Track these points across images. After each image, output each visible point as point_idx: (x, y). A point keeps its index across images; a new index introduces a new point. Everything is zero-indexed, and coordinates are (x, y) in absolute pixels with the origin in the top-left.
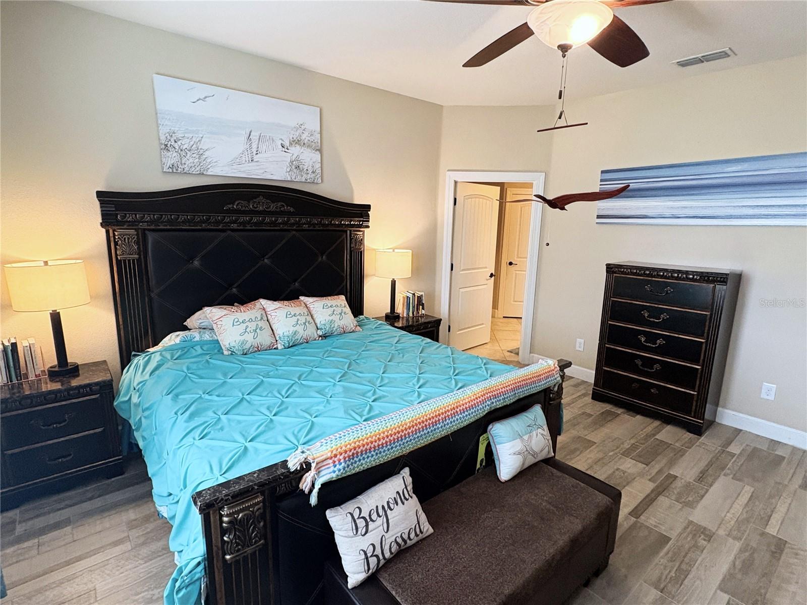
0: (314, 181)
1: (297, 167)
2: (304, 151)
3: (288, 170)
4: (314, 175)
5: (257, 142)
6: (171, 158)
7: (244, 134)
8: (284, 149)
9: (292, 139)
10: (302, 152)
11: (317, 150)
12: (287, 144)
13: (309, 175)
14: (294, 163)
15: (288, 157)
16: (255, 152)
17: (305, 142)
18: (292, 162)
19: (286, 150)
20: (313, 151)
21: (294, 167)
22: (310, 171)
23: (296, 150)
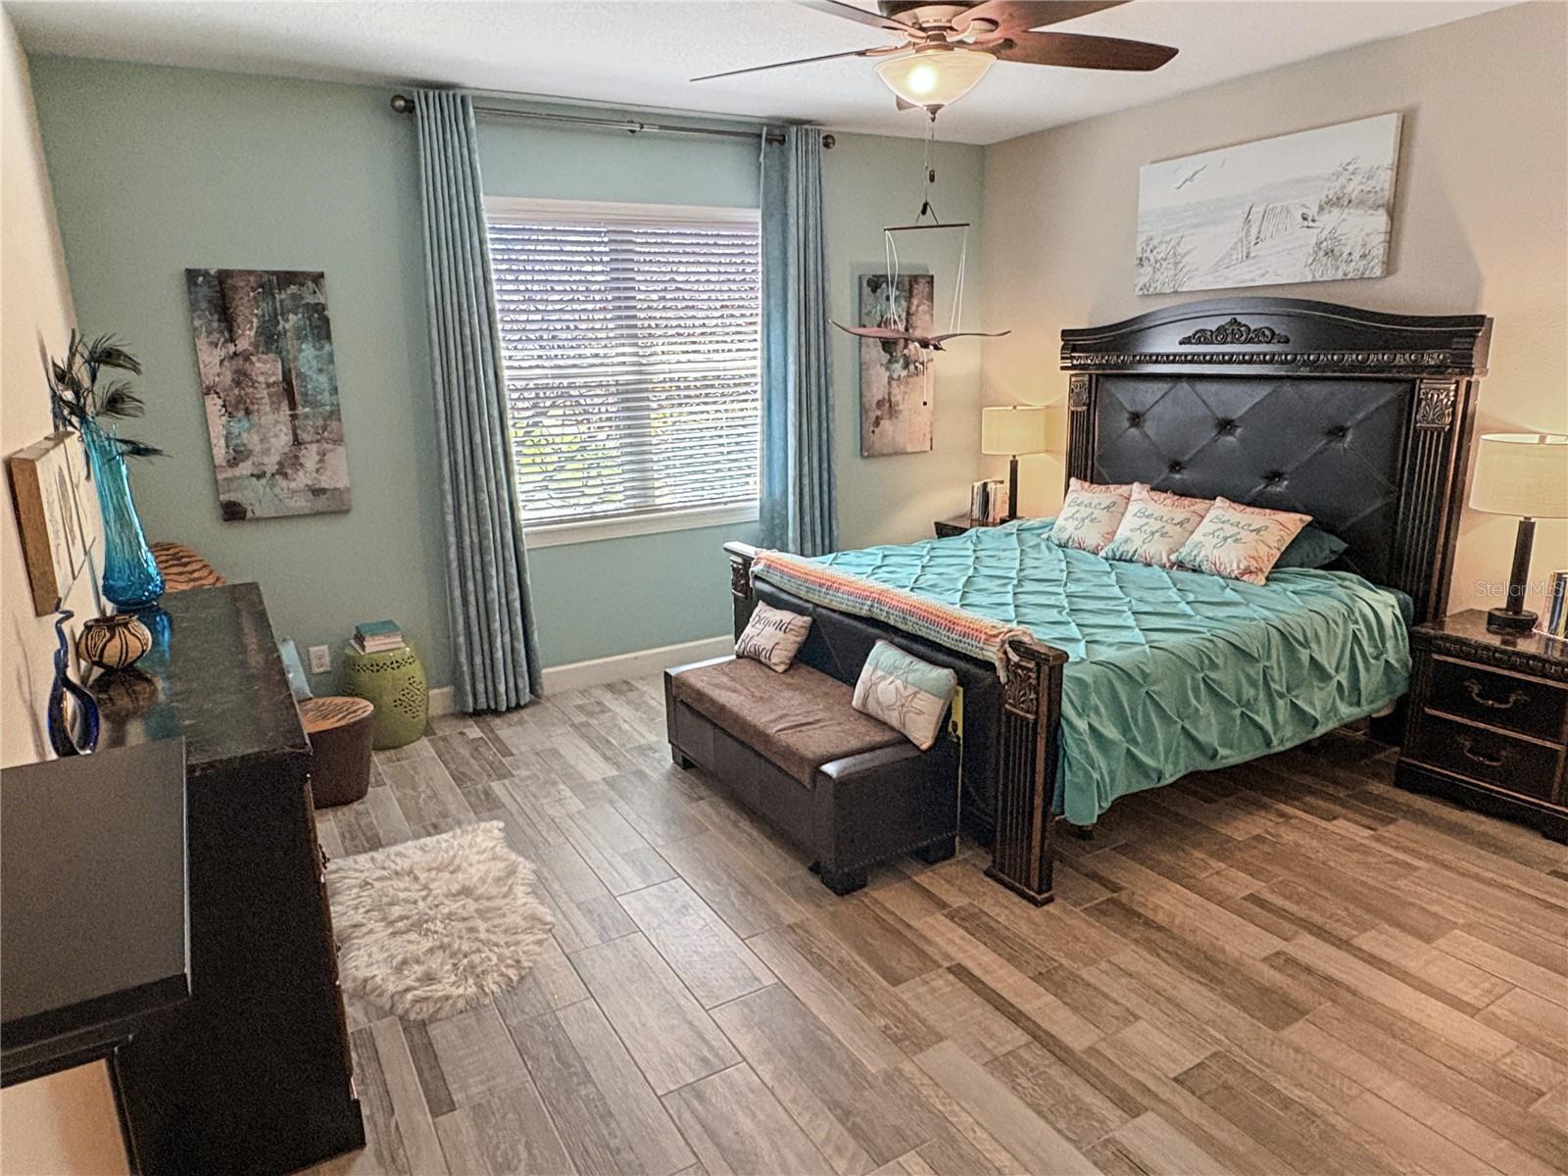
0: (1363, 273)
1: (1329, 253)
2: (1347, 218)
3: (1309, 262)
4: (1365, 262)
5: (1258, 224)
6: (1145, 275)
7: (1241, 213)
8: (1306, 223)
9: (1324, 200)
10: (1344, 220)
11: (1379, 206)
12: (1313, 211)
13: (1353, 264)
14: (1324, 244)
15: (1312, 237)
16: (1253, 243)
17: (1353, 198)
18: (1319, 245)
19: (1311, 224)
20: (1370, 212)
21: (1322, 253)
22: (1356, 256)
23: (1330, 220)
